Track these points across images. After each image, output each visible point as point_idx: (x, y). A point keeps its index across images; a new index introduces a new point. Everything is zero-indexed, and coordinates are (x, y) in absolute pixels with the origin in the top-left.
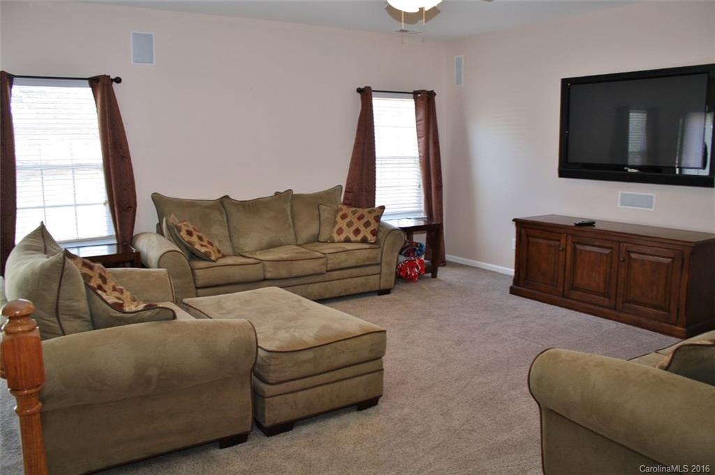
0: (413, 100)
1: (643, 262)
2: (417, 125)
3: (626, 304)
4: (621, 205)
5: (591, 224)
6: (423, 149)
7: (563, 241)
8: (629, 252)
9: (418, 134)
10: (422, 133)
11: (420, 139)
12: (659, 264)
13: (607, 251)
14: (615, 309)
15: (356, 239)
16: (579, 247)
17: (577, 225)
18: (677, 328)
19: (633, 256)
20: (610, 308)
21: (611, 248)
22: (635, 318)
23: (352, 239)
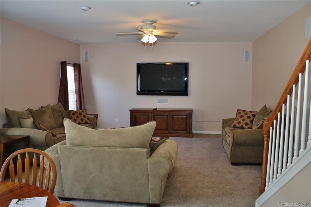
0: (73, 67)
1: (178, 118)
2: (74, 77)
3: (174, 131)
4: (158, 103)
5: (156, 109)
6: (77, 86)
7: (150, 115)
8: (173, 116)
9: (75, 81)
10: (77, 80)
11: (76, 83)
12: (183, 118)
13: (166, 116)
14: (170, 133)
15: (83, 122)
16: (155, 116)
17: (153, 110)
18: (190, 135)
19: (175, 117)
20: (168, 133)
21: (167, 115)
22: (177, 135)
23: (81, 123)
